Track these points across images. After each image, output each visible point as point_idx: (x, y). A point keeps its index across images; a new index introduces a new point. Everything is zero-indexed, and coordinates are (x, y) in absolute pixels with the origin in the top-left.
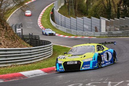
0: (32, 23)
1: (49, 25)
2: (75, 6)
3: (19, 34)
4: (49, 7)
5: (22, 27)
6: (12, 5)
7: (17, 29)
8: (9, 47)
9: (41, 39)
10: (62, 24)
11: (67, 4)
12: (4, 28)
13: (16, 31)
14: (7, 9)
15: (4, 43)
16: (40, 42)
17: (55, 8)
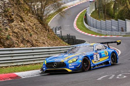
0: (69, 26)
1: (83, 27)
2: (104, 11)
3: (58, 35)
4: (83, 12)
5: (61, 29)
6: (52, 12)
7: (57, 31)
8: (51, 46)
9: (77, 39)
10: (94, 26)
11: (97, 9)
12: (46, 31)
13: (56, 33)
14: (48, 14)
15: (47, 43)
16: (76, 41)
17: (87, 13)
